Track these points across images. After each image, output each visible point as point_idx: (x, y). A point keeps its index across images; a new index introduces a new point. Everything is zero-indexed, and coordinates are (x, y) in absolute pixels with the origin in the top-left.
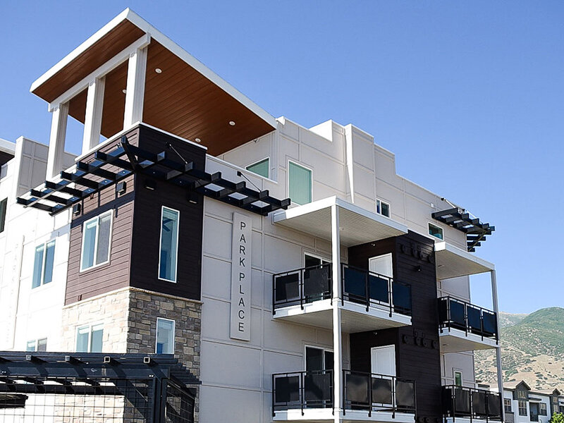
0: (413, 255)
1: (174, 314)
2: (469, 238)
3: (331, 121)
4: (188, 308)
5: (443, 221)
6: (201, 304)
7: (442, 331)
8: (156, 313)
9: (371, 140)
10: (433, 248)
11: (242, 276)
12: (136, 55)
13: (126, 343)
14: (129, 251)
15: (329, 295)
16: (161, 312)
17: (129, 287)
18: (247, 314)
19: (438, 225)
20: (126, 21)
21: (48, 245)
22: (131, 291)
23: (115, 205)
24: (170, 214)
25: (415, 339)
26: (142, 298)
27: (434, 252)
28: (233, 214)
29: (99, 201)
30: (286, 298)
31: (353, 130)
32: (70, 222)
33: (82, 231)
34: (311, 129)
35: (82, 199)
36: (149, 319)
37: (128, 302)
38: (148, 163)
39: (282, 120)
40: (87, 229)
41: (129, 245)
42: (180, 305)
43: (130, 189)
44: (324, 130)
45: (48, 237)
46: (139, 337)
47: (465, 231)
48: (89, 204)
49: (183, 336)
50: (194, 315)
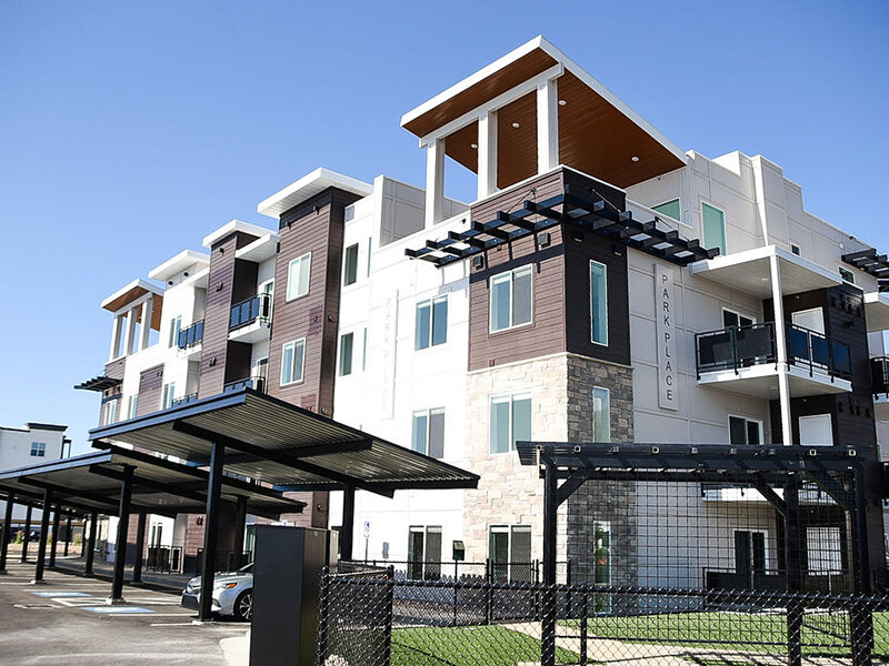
0: (844, 308)
1: (608, 381)
2: (880, 283)
3: (737, 152)
4: (620, 374)
5: (854, 264)
6: (632, 370)
7: (877, 398)
8: (592, 381)
9: (780, 171)
10: (862, 300)
11: (667, 336)
12: (546, 87)
13: (566, 416)
14: (562, 312)
15: (772, 358)
16: (597, 380)
17: (566, 353)
18: (674, 381)
19: (848, 268)
20: (538, 51)
21: (436, 302)
22: (568, 357)
23: (536, 258)
24: (598, 270)
25: (851, 407)
26: (578, 364)
27: (863, 304)
28: (654, 265)
29: (511, 254)
30: (714, 362)
31: (763, 162)
32: (468, 275)
33: (488, 287)
34: (715, 160)
35: (485, 250)
36: (587, 388)
37: (566, 370)
38: (582, 212)
39: (691, 153)
40: (494, 285)
41: (562, 305)
42: (613, 371)
43: (557, 240)
44: (730, 162)
45: (435, 293)
46: (578, 408)
47: (876, 275)
48: (495, 257)
49: (618, 406)
50: (625, 382)
